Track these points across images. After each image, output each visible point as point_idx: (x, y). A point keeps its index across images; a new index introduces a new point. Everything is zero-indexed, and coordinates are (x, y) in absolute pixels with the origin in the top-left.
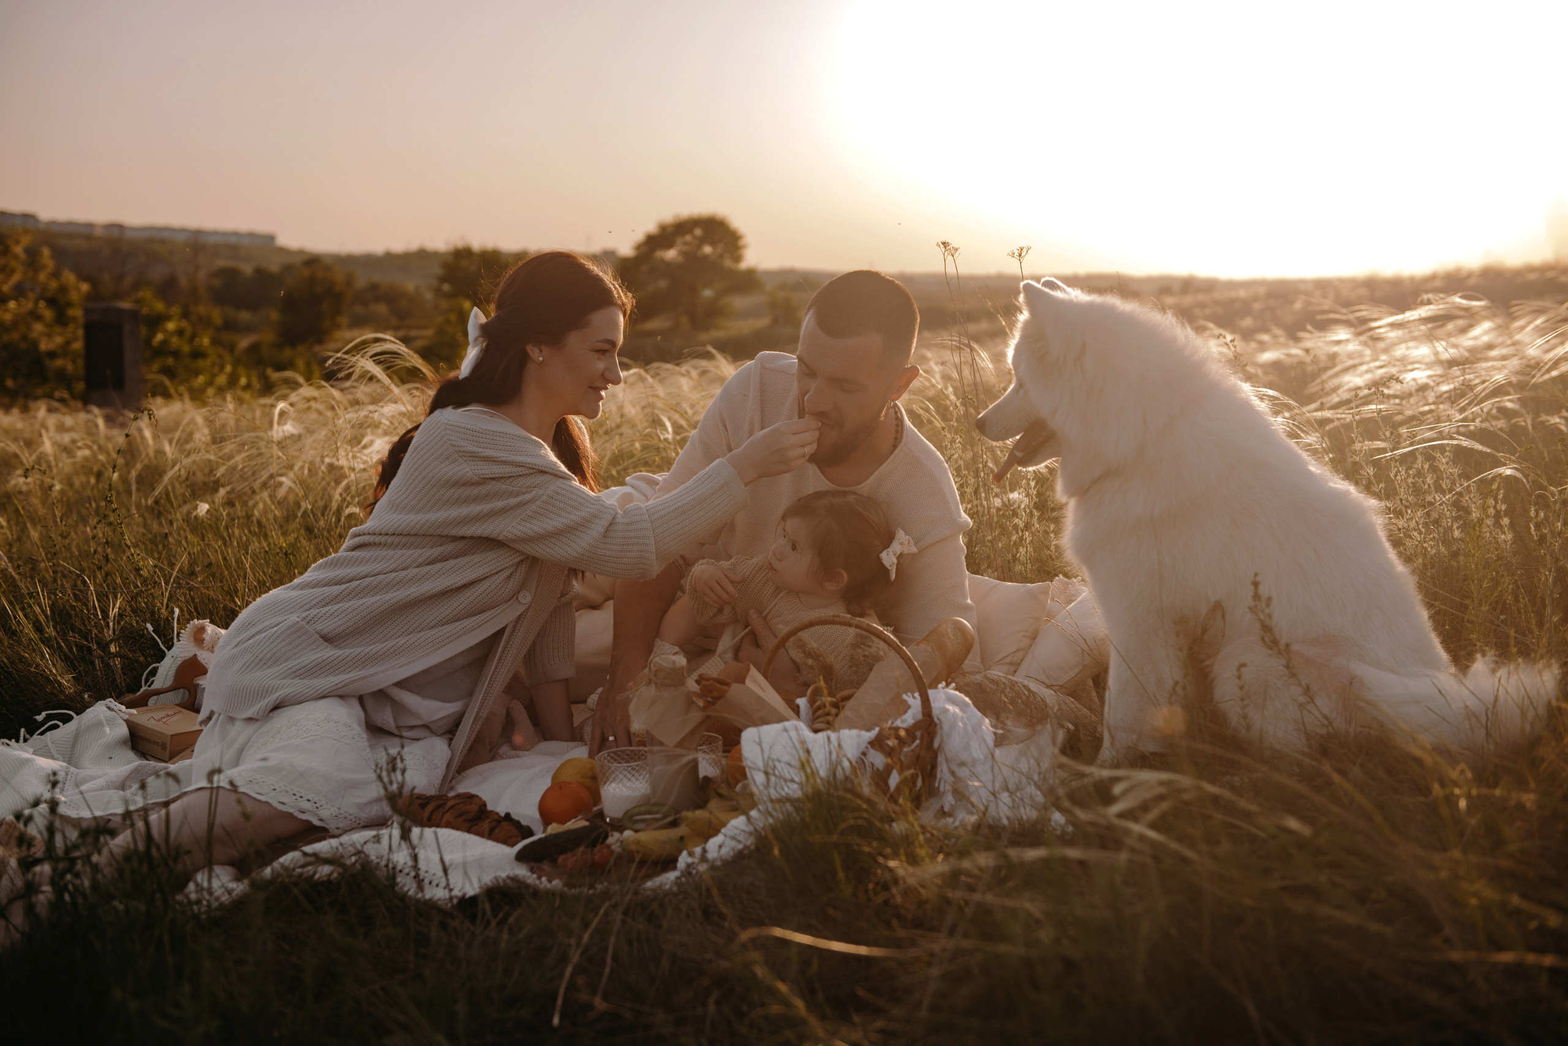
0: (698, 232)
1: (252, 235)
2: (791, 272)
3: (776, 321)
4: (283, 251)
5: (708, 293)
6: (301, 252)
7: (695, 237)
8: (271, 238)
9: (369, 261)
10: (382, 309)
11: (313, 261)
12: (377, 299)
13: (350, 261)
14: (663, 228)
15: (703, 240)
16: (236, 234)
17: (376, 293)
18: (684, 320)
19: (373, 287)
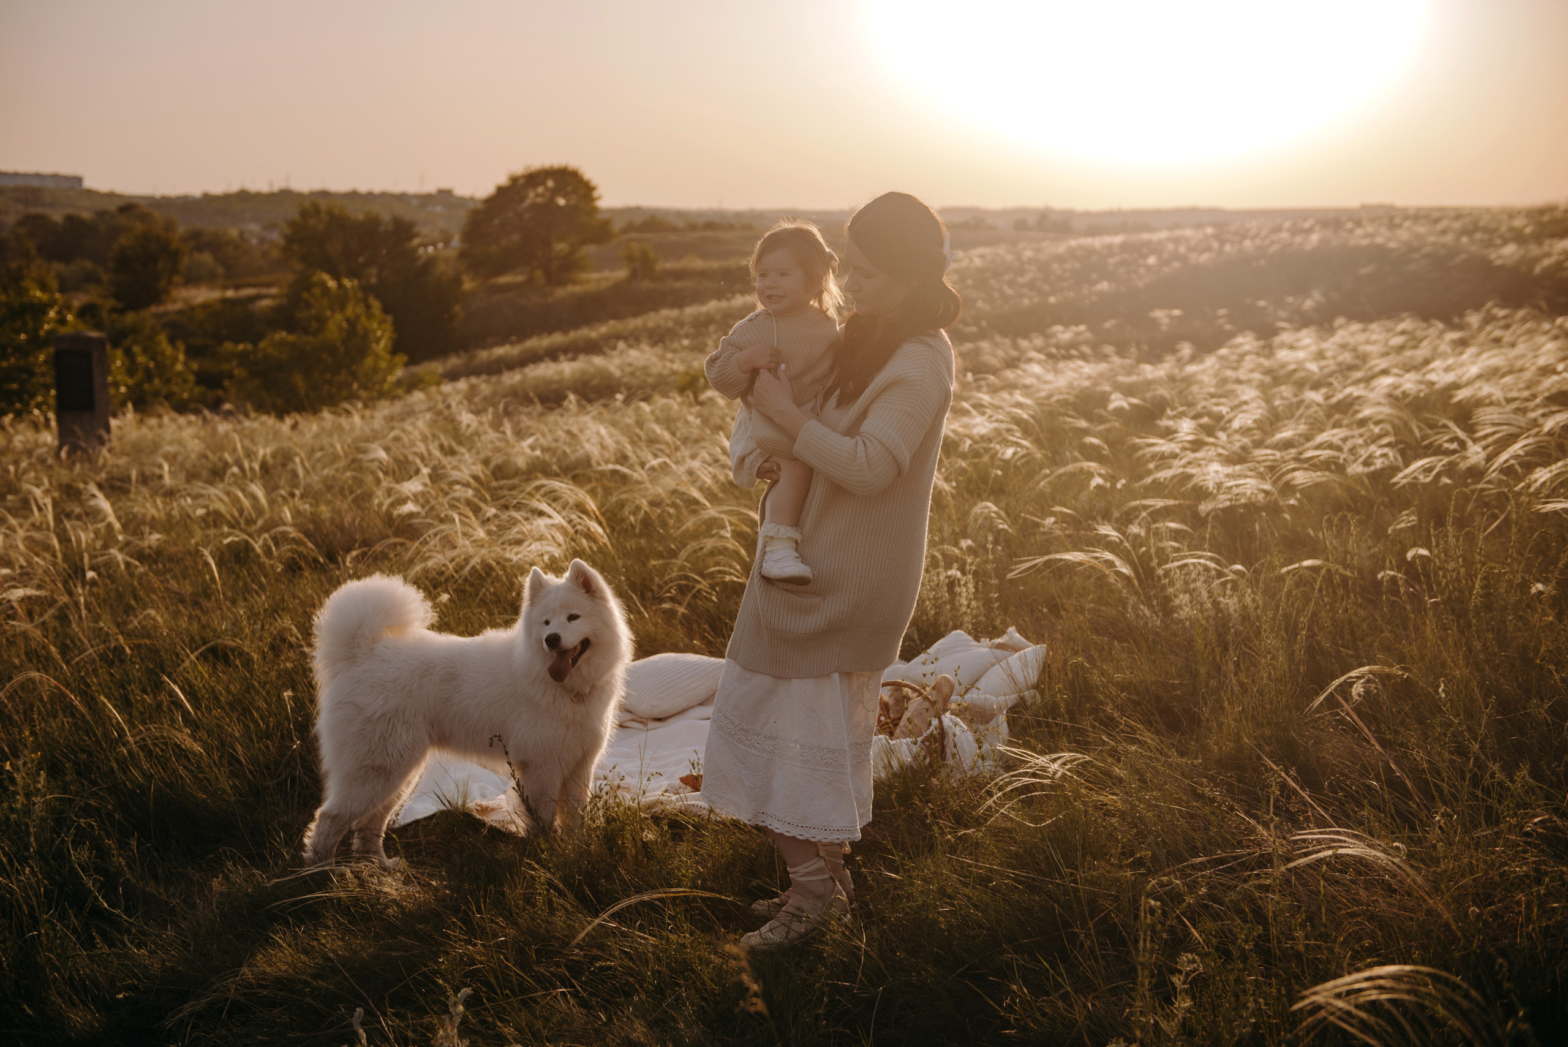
0: (550, 183)
1: (55, 177)
2: (638, 210)
3: (634, 275)
4: (90, 193)
5: (561, 247)
6: (111, 195)
7: (547, 189)
8: (79, 180)
9: (186, 205)
10: (206, 258)
11: (129, 207)
12: (200, 248)
13: (165, 203)
14: (514, 180)
15: (556, 192)
16: (38, 176)
17: (198, 240)
18: (539, 273)
19: (196, 235)
